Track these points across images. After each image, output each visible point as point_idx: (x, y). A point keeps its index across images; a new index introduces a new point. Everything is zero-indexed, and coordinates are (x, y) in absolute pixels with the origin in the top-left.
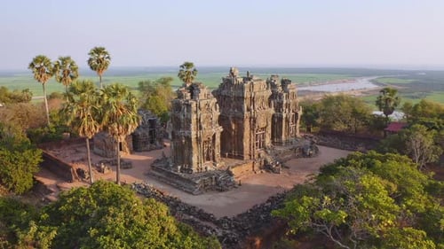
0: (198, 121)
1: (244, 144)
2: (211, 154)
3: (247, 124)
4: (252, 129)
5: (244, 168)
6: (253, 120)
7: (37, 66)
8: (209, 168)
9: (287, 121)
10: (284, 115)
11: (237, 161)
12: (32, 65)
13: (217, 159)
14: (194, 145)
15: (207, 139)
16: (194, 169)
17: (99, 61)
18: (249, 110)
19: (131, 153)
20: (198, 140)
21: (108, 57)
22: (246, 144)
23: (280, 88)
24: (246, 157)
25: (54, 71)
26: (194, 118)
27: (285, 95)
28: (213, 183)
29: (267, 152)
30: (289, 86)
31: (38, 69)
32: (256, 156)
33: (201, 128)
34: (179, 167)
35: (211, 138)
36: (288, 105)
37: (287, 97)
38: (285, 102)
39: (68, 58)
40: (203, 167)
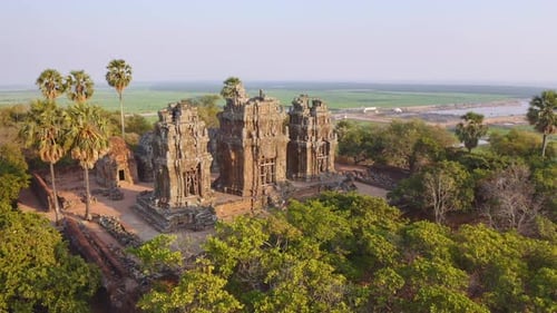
0: (177, 147)
1: (245, 177)
2: (196, 187)
3: (248, 154)
4: (255, 160)
5: (239, 205)
6: (256, 149)
7: (46, 81)
8: (190, 204)
9: (313, 151)
10: (309, 145)
11: (233, 197)
12: (40, 80)
13: (204, 194)
14: (172, 176)
15: (189, 170)
16: (172, 203)
17: (119, 76)
18: (250, 136)
19: (135, 183)
20: (177, 169)
21: (129, 72)
22: (248, 177)
23: (308, 111)
24: (246, 192)
25: (65, 87)
26: (171, 144)
27: (311, 119)
28: (190, 221)
29: (275, 188)
30: (318, 109)
31: (47, 84)
32: (259, 192)
33: (180, 157)
34: (157, 201)
35: (195, 169)
36: (315, 132)
37: (315, 121)
38: (310, 128)
39: (81, 73)
40: (183, 202)
